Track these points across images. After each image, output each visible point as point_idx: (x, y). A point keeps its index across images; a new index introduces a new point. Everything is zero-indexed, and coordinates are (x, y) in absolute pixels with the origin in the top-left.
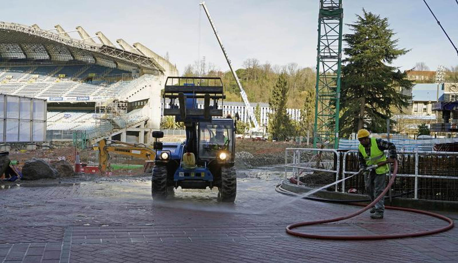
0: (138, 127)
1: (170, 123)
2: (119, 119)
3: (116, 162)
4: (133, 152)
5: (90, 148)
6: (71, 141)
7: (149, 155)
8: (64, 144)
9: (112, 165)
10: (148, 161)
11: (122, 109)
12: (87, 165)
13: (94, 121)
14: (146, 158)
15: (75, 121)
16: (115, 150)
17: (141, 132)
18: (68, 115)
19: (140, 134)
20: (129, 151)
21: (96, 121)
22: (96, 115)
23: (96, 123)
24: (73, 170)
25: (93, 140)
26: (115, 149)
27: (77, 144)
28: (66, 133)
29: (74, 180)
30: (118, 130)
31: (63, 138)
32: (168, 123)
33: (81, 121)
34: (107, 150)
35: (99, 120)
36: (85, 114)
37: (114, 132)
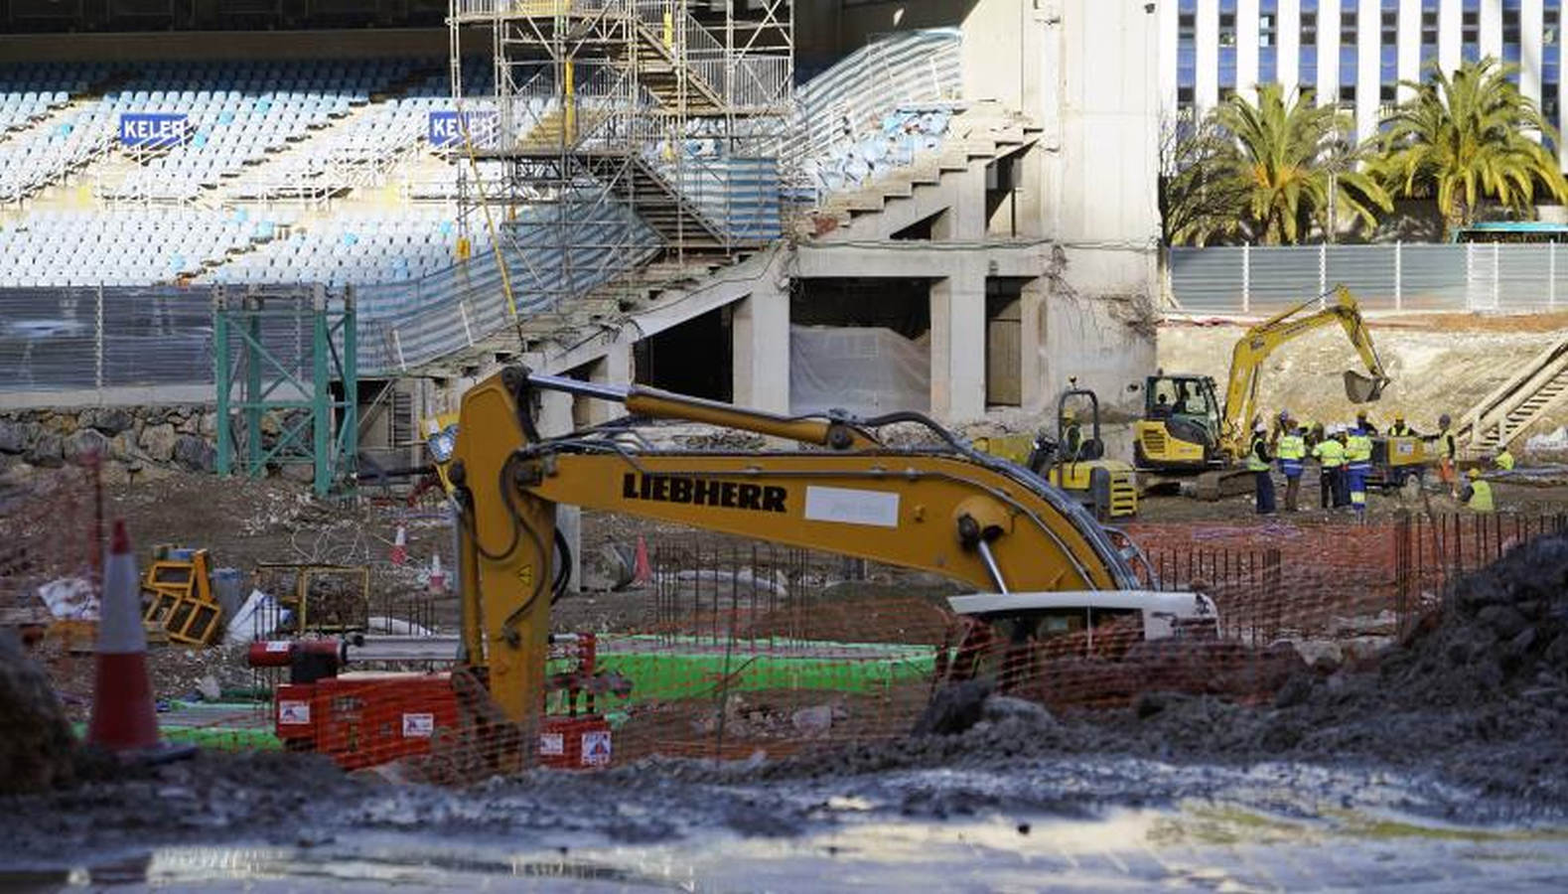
0: (921, 230)
1: (1284, 174)
2: (709, 145)
3: (668, 617)
4: (823, 504)
5: (406, 473)
6: (200, 410)
7: (993, 534)
8: (115, 444)
9: (616, 651)
10: (986, 602)
11: (740, 38)
12: (345, 663)
13: (443, 177)
14: (957, 570)
15: (237, 187)
16: (629, 492)
17: (954, 284)
18: (157, 119)
19: (936, 302)
20: (775, 501)
21: (461, 182)
22: (463, 117)
23: (463, 201)
24: (60, 728)
25: (440, 382)
26: (629, 480)
27: (268, 440)
28: (145, 323)
29: (64, 828)
30: (698, 269)
31: (116, 379)
32: (1257, 173)
33: (300, 186)
34: (545, 491)
35: (493, 170)
36: (342, 103)
37: (653, 295)
